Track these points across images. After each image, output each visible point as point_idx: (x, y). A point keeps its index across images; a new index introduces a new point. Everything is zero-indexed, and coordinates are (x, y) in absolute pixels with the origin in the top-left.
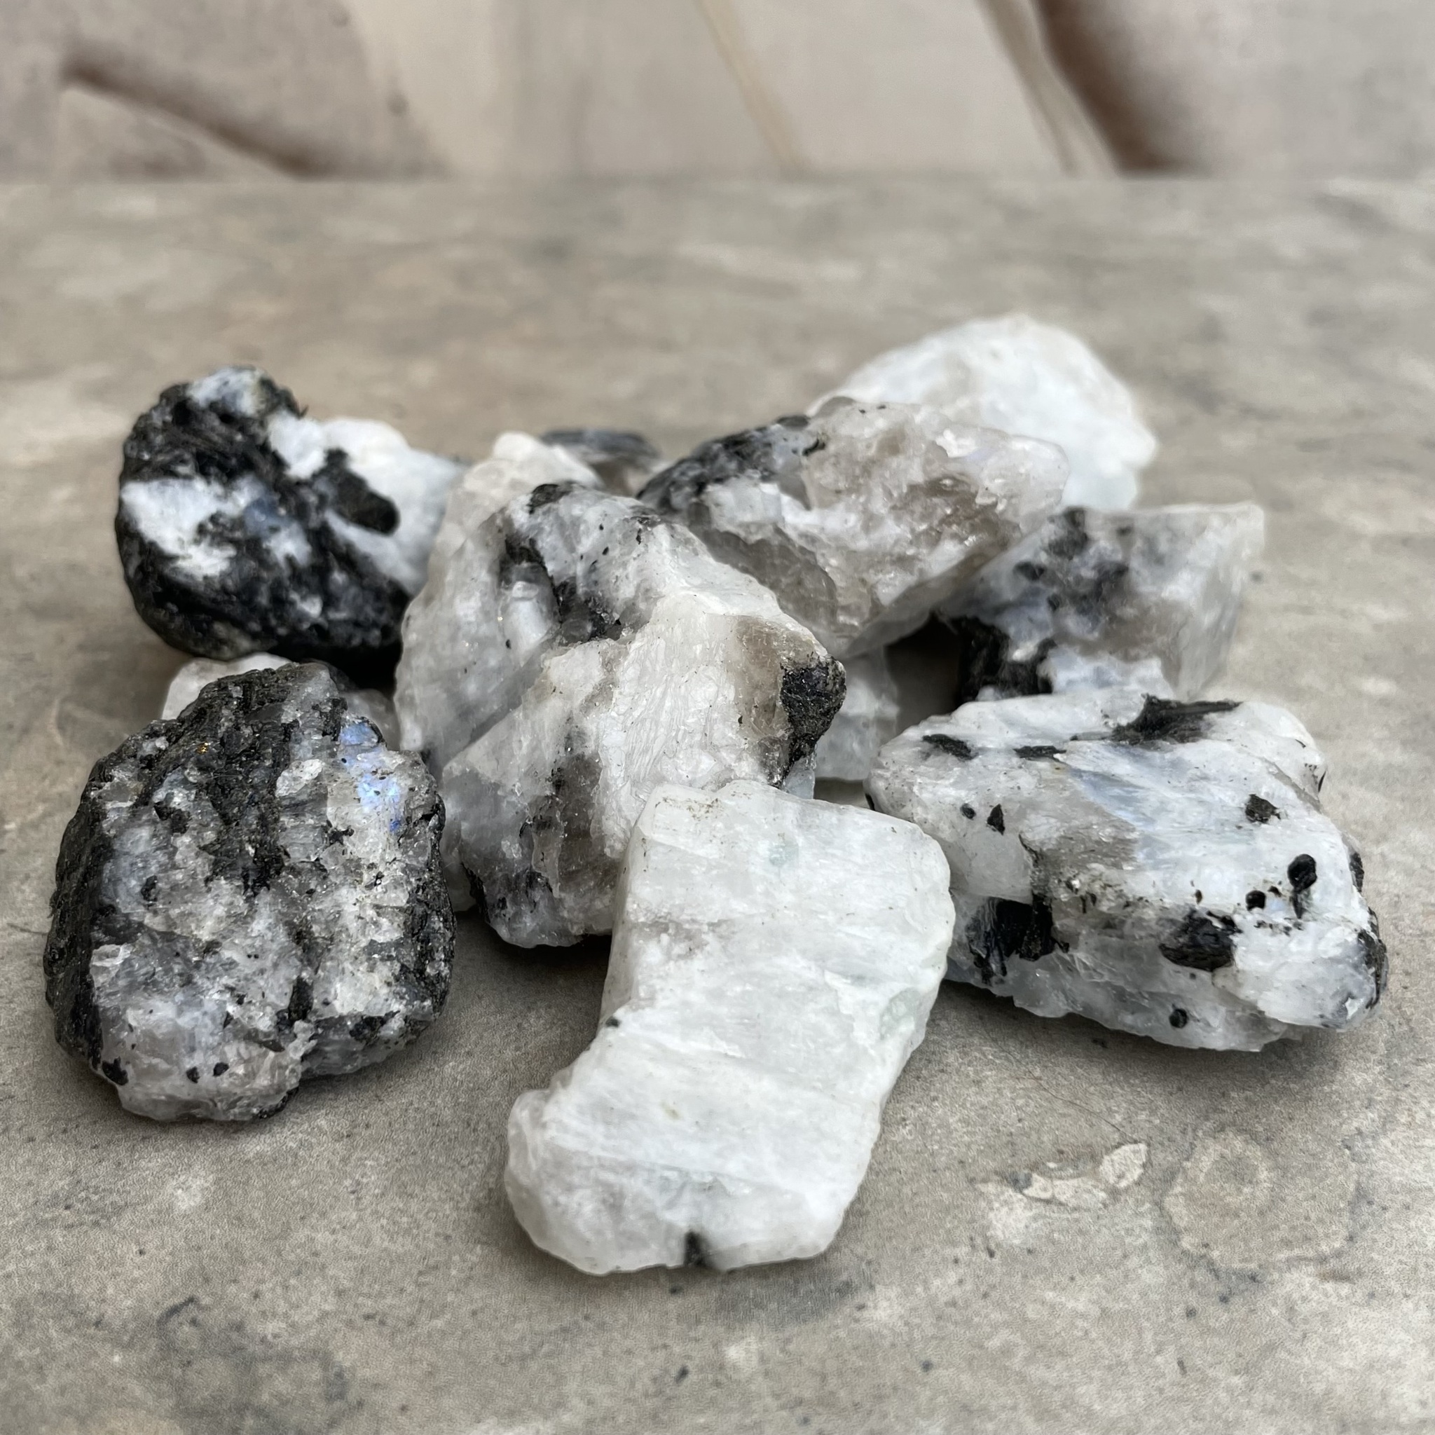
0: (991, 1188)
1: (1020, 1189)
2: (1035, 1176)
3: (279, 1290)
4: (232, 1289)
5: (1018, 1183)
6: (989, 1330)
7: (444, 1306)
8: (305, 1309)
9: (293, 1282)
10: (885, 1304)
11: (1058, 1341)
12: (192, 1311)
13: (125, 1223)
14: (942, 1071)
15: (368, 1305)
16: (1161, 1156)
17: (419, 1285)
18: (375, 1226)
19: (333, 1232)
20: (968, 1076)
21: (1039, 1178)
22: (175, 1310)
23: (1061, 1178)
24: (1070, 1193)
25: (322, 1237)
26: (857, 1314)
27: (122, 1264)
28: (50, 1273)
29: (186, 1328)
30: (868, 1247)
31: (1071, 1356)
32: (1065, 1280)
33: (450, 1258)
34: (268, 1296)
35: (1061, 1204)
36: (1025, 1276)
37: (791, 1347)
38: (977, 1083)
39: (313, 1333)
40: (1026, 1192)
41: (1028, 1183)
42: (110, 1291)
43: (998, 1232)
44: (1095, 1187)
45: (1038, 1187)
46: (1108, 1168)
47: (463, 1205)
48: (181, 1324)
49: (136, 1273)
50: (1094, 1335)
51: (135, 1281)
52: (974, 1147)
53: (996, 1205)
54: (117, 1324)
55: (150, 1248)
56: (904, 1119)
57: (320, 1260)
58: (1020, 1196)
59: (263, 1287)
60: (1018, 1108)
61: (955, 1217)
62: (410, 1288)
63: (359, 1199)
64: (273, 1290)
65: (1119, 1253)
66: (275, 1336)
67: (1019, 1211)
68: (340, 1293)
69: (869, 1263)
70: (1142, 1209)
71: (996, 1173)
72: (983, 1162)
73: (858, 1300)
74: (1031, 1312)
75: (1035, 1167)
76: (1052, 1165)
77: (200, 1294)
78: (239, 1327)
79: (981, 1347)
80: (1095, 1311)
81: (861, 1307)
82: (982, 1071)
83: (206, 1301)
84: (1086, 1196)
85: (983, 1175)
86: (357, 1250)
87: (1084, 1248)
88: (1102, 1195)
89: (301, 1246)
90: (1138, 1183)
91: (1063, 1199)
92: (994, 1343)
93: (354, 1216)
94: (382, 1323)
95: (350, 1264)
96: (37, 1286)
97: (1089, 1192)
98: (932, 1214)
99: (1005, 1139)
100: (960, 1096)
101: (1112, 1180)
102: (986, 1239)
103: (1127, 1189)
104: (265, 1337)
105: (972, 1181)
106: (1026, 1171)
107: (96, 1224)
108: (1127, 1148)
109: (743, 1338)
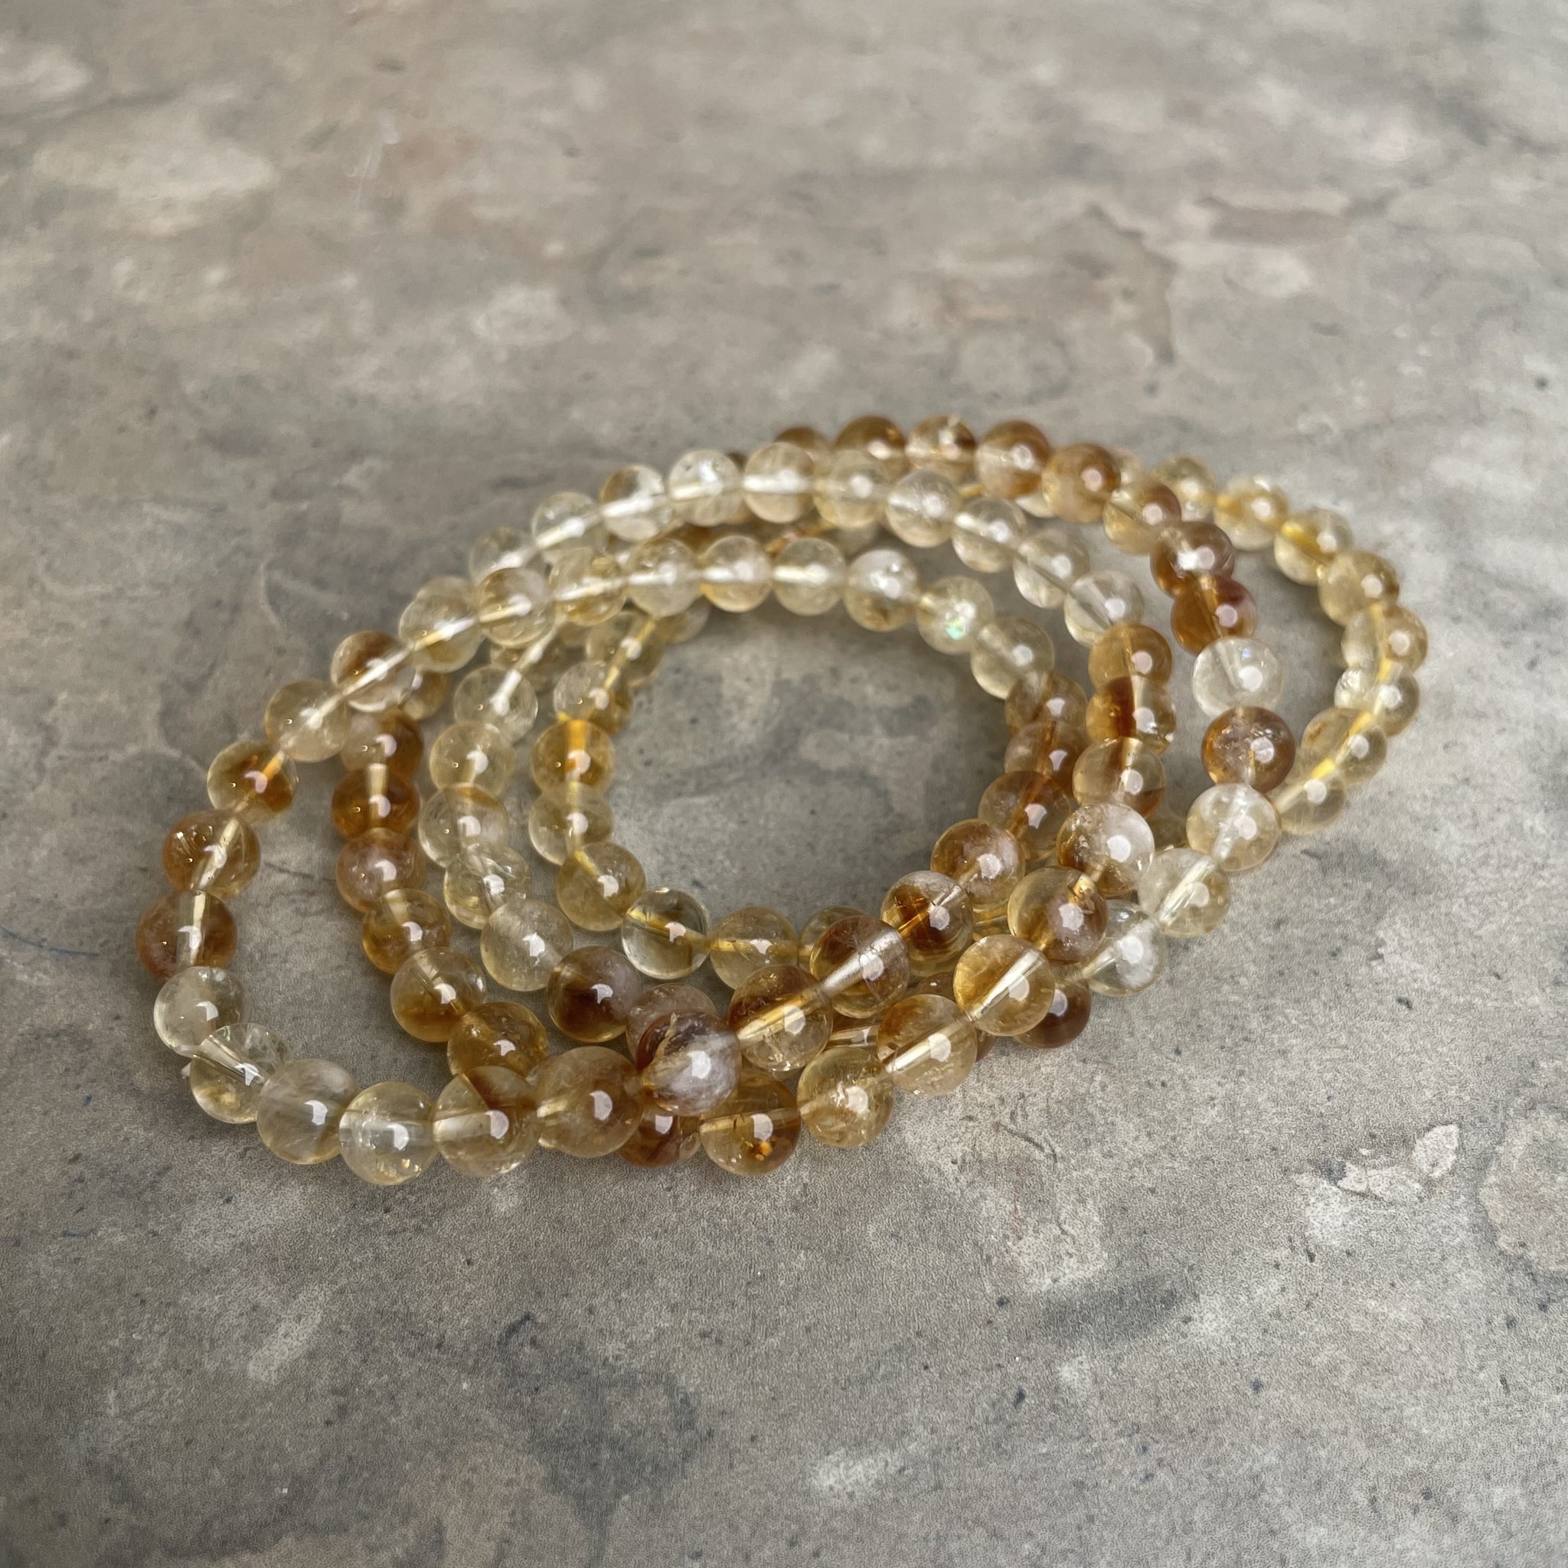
0: (1305, 1180)
1: (1334, 1181)
2: (1348, 1164)
3: (612, 1304)
4: (565, 1303)
5: (1332, 1173)
6: (1314, 1344)
7: (777, 1322)
8: (641, 1327)
9: (624, 1295)
10: (1210, 1316)
11: (1382, 1357)
12: (528, 1331)
13: (447, 1229)
14: (1246, 1039)
15: (703, 1322)
16: (1473, 1139)
17: (750, 1298)
18: (694, 1229)
19: (656, 1236)
20: (1272, 1045)
21: (1353, 1167)
22: (512, 1329)
23: (1375, 1167)
24: (1385, 1185)
25: (645, 1242)
26: (1184, 1328)
27: (452, 1276)
28: (383, 1288)
29: (527, 1349)
30: (1189, 1251)
31: (1397, 1374)
32: (1386, 1287)
33: (776, 1266)
34: (603, 1311)
35: (1376, 1197)
36: (1346, 1283)
37: (1123, 1366)
38: (1283, 1053)
39: (653, 1353)
40: (1340, 1183)
41: (1343, 1174)
42: (446, 1308)
43: (1316, 1232)
44: (1410, 1177)
45: (1353, 1178)
46: (1421, 1154)
47: (780, 1203)
48: (522, 1345)
49: (468, 1287)
50: (1418, 1350)
51: (468, 1296)
52: (1285, 1131)
53: (1313, 1200)
54: (459, 1346)
55: (476, 1256)
56: (1212, 1099)
57: (647, 1269)
58: (1335, 1189)
59: (596, 1302)
60: (1327, 1084)
61: (1272, 1214)
62: (742, 1301)
63: (676, 1197)
64: (606, 1304)
65: (1437, 1255)
66: (617, 1358)
67: (1335, 1206)
68: (673, 1308)
69: (1191, 1269)
70: (1458, 1203)
71: (1309, 1161)
72: (1295, 1149)
73: (1184, 1312)
74: (1355, 1323)
75: (1348, 1153)
76: (1364, 1152)
77: (534, 1309)
78: (580, 1348)
79: (1309, 1364)
80: (1418, 1323)
81: (1187, 1320)
82: (1286, 1039)
83: (542, 1318)
84: (1401, 1188)
85: (1296, 1163)
86: (682, 1257)
87: (1402, 1249)
88: (1417, 1186)
89: (625, 1253)
90: (1452, 1173)
91: (1377, 1191)
92: (1321, 1360)
93: (674, 1218)
94: (719, 1342)
95: (678, 1274)
96: (373, 1304)
97: (1404, 1183)
98: (1249, 1212)
99: (1316, 1121)
100: (1266, 1069)
101: (1426, 1168)
102: (1305, 1240)
103: (1441, 1180)
104: (607, 1359)
105: (1286, 1171)
106: (1340, 1159)
107: (418, 1230)
108: (1439, 1130)
109: (1074, 1357)
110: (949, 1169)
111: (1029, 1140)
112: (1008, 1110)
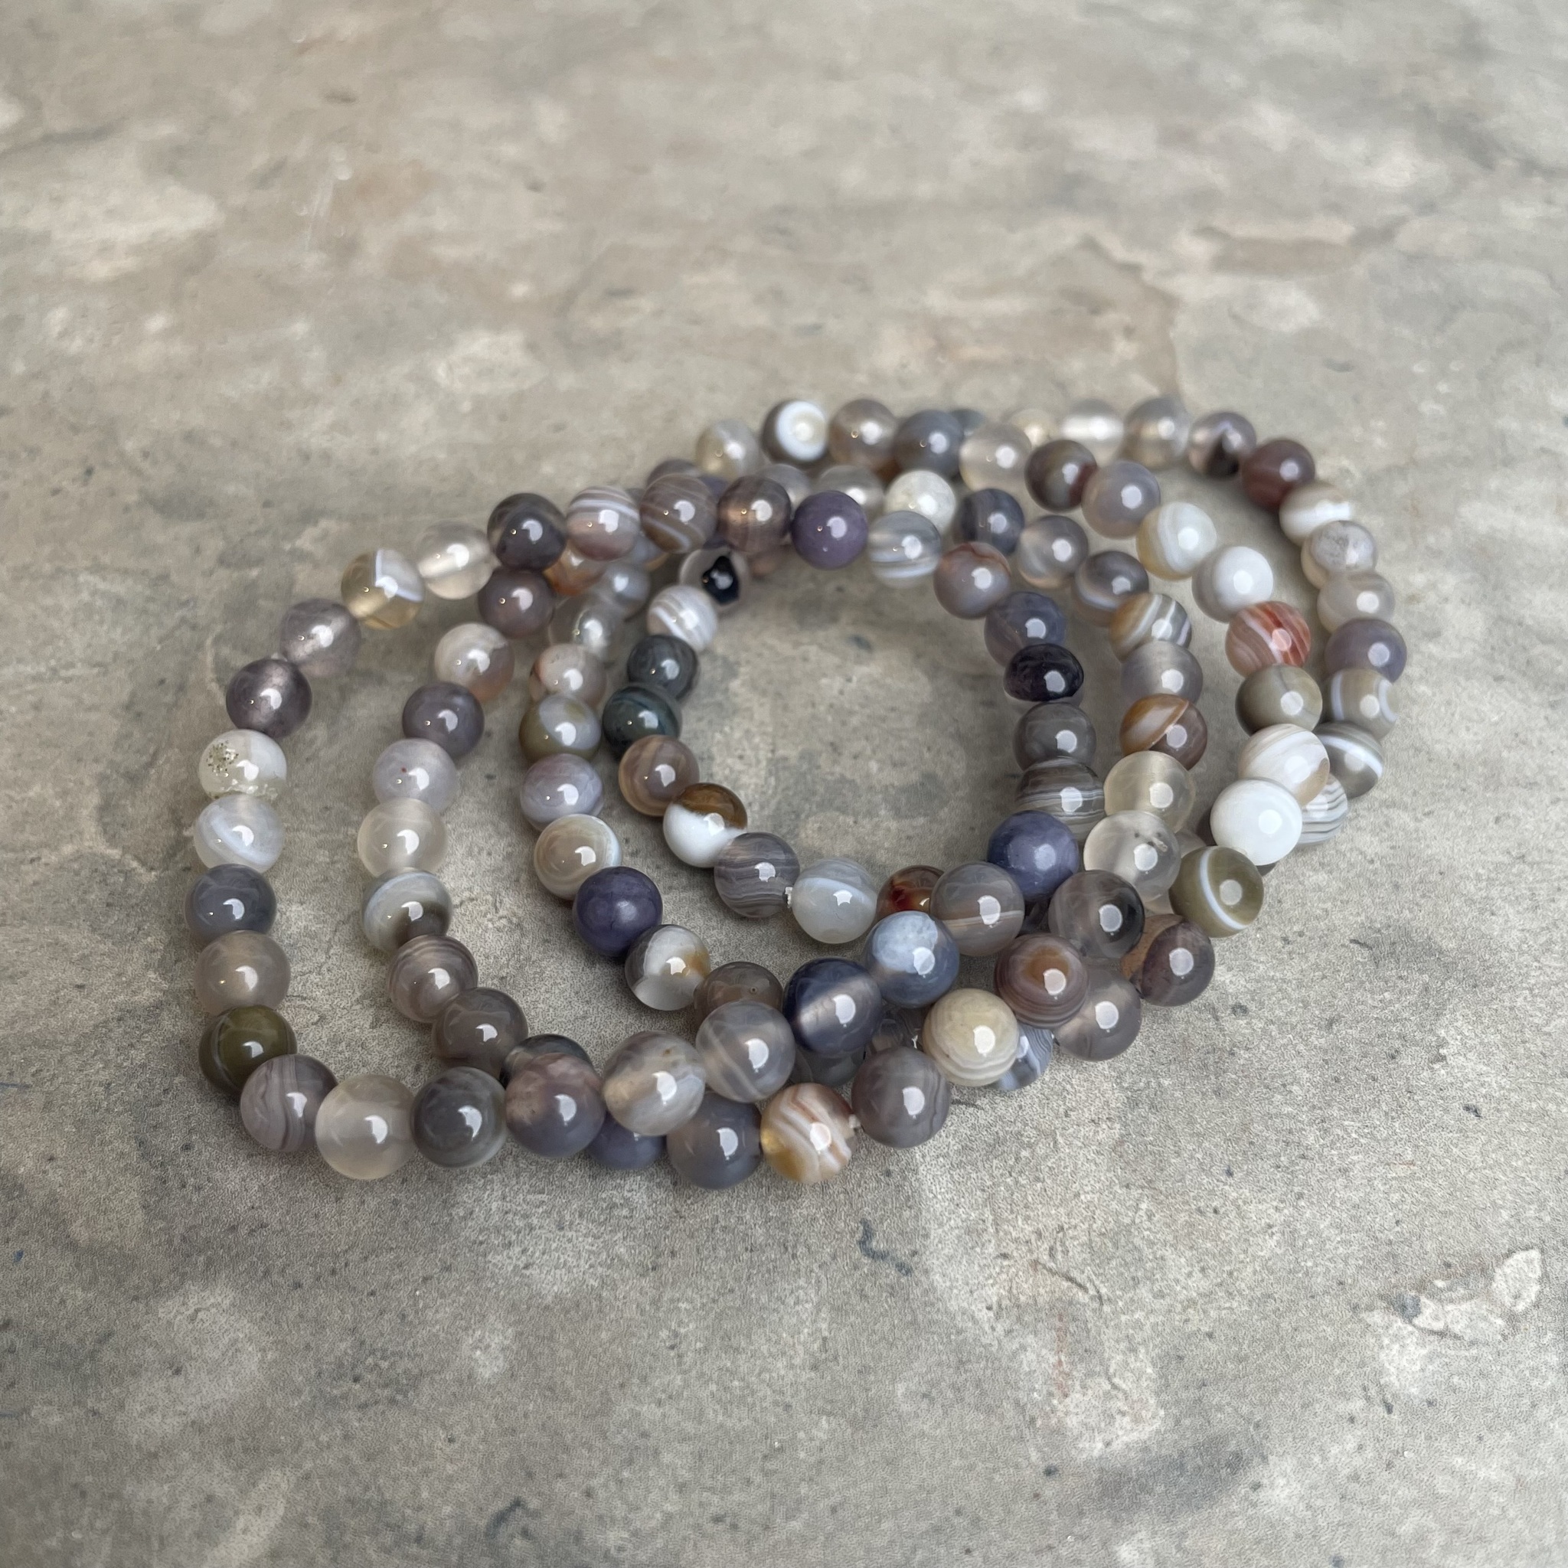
0: (1377, 1318)
1: (1409, 1320)
2: (1423, 1299)
3: (612, 1486)
4: (560, 1485)
5: (1406, 1310)
6: (1397, 1510)
7: (799, 1501)
8: (646, 1511)
9: (626, 1474)
10: (1282, 1481)
11: (1473, 1523)
12: (519, 1519)
13: (425, 1399)
14: (1303, 1157)
15: (716, 1504)
16: (1558, 1266)
17: (766, 1474)
18: (704, 1394)
19: (659, 1403)
20: (1332, 1163)
21: (1428, 1302)
22: (501, 1518)
23: (1452, 1301)
24: (1464, 1322)
25: (649, 1411)
26: (1253, 1497)
27: (432, 1456)
28: (354, 1472)
29: (518, 1541)
30: (1254, 1405)
31: (1490, 1542)
32: (1472, 1441)
33: (795, 1436)
34: (601, 1494)
35: (1456, 1337)
36: (1429, 1438)
37: (1187, 1543)
38: (1344, 1171)
39: (659, 1543)
40: (1416, 1321)
41: (1417, 1310)
42: (425, 1494)
43: (1392, 1379)
44: (1492, 1312)
45: (1429, 1315)
46: (1500, 1285)
47: (797, 1361)
48: (512, 1536)
49: (450, 1469)
50: (1511, 1513)
51: (450, 1479)
52: (1352, 1261)
53: (1386, 1341)
54: (441, 1540)
55: (458, 1431)
56: (1270, 1226)
57: (651, 1442)
58: (1410, 1328)
59: (595, 1483)
60: (1395, 1206)
61: (1343, 1360)
62: (758, 1479)
63: (680, 1356)
64: (605, 1486)
65: (1526, 1401)
66: (620, 1549)
67: (1412, 1348)
68: (682, 1488)
69: (1257, 1426)
70: (1545, 1341)
71: (1381, 1297)
72: (1365, 1282)
73: (1252, 1477)
74: (1442, 1485)
75: (1422, 1286)
76: (1440, 1284)
77: (524, 1493)
78: (578, 1538)
79: (1393, 1534)
80: (1510, 1482)
81: (1256, 1487)
82: (1347, 1155)
83: (534, 1503)
84: (1482, 1325)
85: (1366, 1299)
86: (690, 1427)
87: (1488, 1396)
88: (1500, 1322)
89: (625, 1424)
90: (1536, 1305)
91: (1457, 1329)
92: (1406, 1529)
93: (679, 1380)
94: (734, 1527)
95: (686, 1448)
96: (342, 1490)
97: (1485, 1319)
98: (1318, 1357)
99: (1385, 1249)
100: (1328, 1191)
101: (1508, 1301)
102: (1382, 1388)
103: (1526, 1313)
104: (608, 1551)
105: (1355, 1308)
106: (1413, 1293)
107: (392, 1401)
108: (1520, 1256)
109: (1133, 1534)
110: (984, 1315)
111: (1070, 1279)
112: (1046, 1246)
